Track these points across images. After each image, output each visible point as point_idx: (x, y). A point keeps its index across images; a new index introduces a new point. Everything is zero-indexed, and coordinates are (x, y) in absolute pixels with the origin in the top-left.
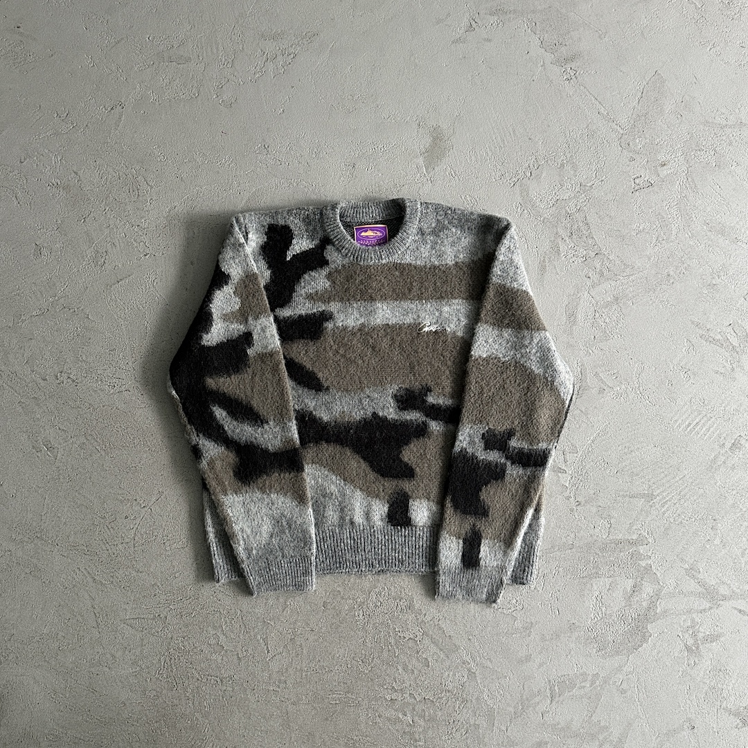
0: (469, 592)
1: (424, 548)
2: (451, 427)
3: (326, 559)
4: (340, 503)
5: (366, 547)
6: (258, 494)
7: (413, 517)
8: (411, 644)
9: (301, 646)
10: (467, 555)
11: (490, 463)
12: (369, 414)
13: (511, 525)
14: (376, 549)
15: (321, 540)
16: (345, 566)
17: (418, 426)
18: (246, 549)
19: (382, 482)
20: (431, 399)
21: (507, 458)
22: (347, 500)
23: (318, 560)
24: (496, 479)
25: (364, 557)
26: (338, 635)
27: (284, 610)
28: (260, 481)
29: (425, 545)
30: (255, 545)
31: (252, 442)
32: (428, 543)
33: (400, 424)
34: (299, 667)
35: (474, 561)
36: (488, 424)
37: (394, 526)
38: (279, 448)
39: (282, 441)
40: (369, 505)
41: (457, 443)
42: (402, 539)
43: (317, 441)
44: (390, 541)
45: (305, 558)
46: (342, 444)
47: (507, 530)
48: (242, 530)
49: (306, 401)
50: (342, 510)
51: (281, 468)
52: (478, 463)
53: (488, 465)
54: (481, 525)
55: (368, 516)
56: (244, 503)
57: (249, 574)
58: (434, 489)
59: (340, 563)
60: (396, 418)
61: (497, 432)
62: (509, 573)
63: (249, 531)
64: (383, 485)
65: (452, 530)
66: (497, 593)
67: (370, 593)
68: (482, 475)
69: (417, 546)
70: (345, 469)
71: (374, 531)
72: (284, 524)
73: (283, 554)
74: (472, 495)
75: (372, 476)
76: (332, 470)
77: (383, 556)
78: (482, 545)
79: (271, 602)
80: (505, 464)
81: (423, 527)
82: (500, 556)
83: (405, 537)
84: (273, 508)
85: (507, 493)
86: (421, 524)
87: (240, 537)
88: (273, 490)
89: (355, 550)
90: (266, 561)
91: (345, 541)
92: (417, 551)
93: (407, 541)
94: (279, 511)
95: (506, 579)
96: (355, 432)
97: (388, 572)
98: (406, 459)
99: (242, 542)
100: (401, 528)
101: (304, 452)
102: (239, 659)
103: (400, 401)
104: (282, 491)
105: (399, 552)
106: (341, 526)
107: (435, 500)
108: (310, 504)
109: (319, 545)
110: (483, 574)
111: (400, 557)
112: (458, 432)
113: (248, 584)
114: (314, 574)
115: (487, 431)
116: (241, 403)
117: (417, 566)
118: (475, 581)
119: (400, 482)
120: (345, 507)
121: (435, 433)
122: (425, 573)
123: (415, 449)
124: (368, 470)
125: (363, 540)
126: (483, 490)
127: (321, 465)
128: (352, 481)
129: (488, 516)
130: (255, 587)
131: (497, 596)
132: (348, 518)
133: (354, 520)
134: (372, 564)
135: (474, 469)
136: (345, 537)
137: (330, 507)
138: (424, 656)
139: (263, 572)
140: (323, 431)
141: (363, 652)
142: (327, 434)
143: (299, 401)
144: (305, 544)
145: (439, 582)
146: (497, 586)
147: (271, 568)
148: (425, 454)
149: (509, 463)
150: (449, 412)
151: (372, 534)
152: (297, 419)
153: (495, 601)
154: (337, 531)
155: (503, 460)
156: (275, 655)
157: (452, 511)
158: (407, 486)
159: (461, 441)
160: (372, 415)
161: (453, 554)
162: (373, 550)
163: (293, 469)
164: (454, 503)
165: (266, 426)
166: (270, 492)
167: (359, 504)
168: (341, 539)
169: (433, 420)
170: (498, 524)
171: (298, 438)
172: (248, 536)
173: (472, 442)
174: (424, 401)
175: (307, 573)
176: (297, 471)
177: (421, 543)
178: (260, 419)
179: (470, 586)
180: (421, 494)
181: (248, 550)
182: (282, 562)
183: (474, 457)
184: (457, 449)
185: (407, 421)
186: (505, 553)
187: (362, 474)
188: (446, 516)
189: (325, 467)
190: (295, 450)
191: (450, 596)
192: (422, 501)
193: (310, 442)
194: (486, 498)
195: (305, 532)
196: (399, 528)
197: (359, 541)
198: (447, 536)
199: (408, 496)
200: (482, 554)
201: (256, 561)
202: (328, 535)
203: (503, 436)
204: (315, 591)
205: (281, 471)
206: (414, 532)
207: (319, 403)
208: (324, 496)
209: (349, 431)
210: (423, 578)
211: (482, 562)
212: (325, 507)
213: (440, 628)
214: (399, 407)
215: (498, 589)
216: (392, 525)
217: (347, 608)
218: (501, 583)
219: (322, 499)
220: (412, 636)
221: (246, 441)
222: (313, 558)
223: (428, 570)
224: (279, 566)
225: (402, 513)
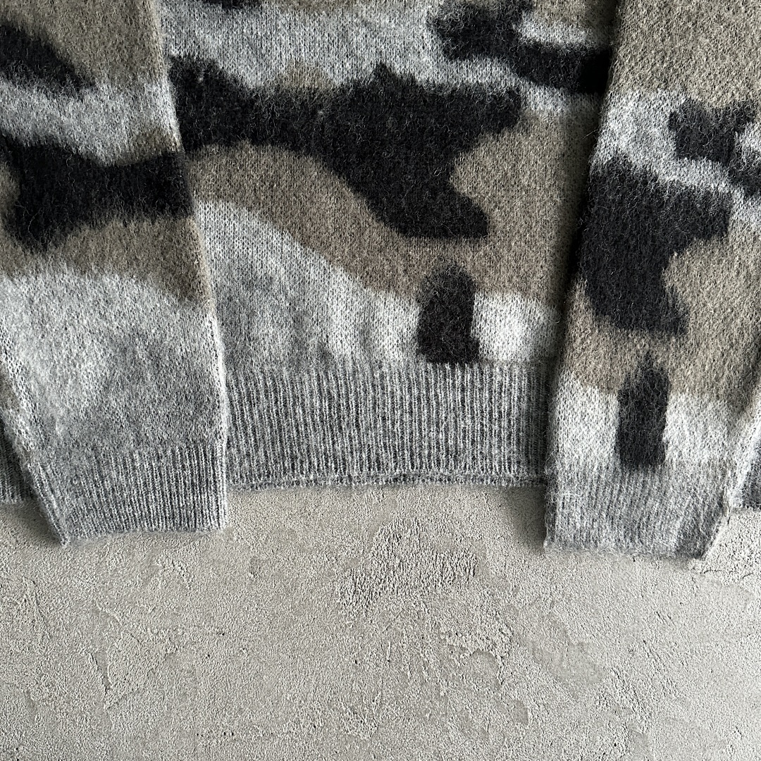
0: (634, 530)
1: (513, 419)
2: (584, 103)
3: (257, 447)
4: (293, 303)
5: (361, 417)
6: (68, 276)
7: (484, 339)
8: (480, 664)
9: (192, 673)
10: (631, 434)
11: (690, 193)
12: (368, 66)
13: (746, 355)
14: (389, 423)
15: (244, 399)
16: (306, 466)
17: (498, 99)
18: (36, 422)
19: (403, 250)
20: (532, 30)
21: (735, 179)
22: (310, 295)
23: (234, 451)
24: (706, 235)
25: (356, 442)
26: (289, 645)
27: (146, 582)
28: (71, 240)
29: (515, 411)
30: (62, 412)
31: (50, 138)
32: (524, 406)
33: (451, 96)
34: (187, 727)
35: (649, 449)
36: (685, 88)
37: (434, 362)
38: (125, 154)
39: (131, 134)
40: (370, 310)
41: (603, 140)
42: (454, 397)
43: (229, 141)
44: (424, 403)
45: (199, 448)
46: (295, 148)
47: (736, 368)
48: (25, 371)
49: (200, 33)
50: (298, 321)
51: (130, 206)
52: (659, 192)
53: (686, 199)
54: (667, 356)
55: (365, 336)
56: (31, 301)
57: (47, 489)
58: (541, 268)
59: (293, 458)
60: (440, 79)
61: (709, 110)
62: (741, 480)
63: (44, 375)
64: (406, 257)
65: (590, 368)
66: (709, 534)
67: (371, 536)
68: (670, 224)
69: (496, 415)
70: (304, 213)
71: (382, 377)
72: (141, 354)
73: (138, 435)
74: (644, 277)
75: (376, 232)
76: (269, 216)
77: (407, 437)
78: (670, 408)
79: (111, 561)
80: (730, 196)
81: (511, 364)
82: (717, 433)
83: (463, 390)
84: (111, 314)
85: (734, 274)
86: (503, 357)
87: (19, 389)
88: (109, 266)
89: (334, 425)
90: (90, 453)
91: (307, 402)
92: (496, 427)
93: (468, 400)
94: (124, 322)
95: (733, 497)
96: (331, 117)
97: (419, 481)
98: (465, 189)
99: (25, 404)
100: (453, 367)
101: (194, 169)
102: (32, 706)
103: (450, 35)
104: (134, 266)
105: (447, 430)
106: (296, 363)
107: (543, 295)
108: (211, 304)
109: (238, 413)
110: (674, 482)
111: (451, 442)
112: (607, 109)
113: (44, 515)
114: (223, 485)
115: (682, 107)
116: (23, 33)
117: (496, 464)
118: (650, 501)
119: (450, 247)
120: (305, 313)
121: (544, 118)
122: (516, 484)
123: (489, 161)
124: (367, 217)
125: (352, 400)
126: (674, 265)
127: (241, 202)
128: (324, 247)
129: (684, 331)
130: (62, 521)
131: (707, 538)
132: (314, 340)
133: (329, 347)
134: (377, 460)
135: (649, 207)
136: (307, 393)
137: (267, 314)
138: (514, 695)
139: (83, 481)
140: (245, 113)
141: (356, 687)
142: (257, 121)
143: (179, 33)
144: (199, 407)
145: (555, 505)
146: (709, 514)
147: (105, 472)
148: (515, 175)
149: (738, 195)
150: (578, 63)
151: (377, 382)
152: (172, 77)
153: (699, 555)
154: (286, 374)
155: (723, 187)
156: (125, 697)
157: (589, 321)
158: (469, 257)
159: (613, 134)
160: (375, 72)
161: (593, 432)
162: (380, 423)
163: (162, 209)
164: (593, 298)
165: (89, 97)
166: (102, 270)
167: (342, 307)
168: (295, 397)
169: (537, 83)
170: (711, 352)
171: (176, 128)
172: (42, 388)
173: (642, 139)
174: (512, 35)
175: (203, 482)
176: (174, 212)
177: (505, 406)
178: (73, 76)
179: (636, 515)
180: (504, 277)
181: (43, 424)
182: (136, 456)
183: (647, 177)
184: (603, 154)
185: (466, 87)
186: (732, 428)
187: (350, 228)
188: (573, 332)
189: (250, 209)
190: (167, 158)
191: (584, 542)
192: (508, 297)
193: (208, 141)
194: (678, 284)
195: (198, 377)
196: (448, 367)
197: (343, 401)
198: (578, 385)
199: (470, 283)
200: (670, 433)
201: (64, 453)
202: (261, 385)
203: (725, 120)
204: (229, 531)
205: (131, 214)
206: (486, 377)
207: (235, 36)
208: (249, 285)
209: (314, 112)
210: (511, 494)
211: (671, 454)
212: (252, 314)
213: (555, 625)
214: (446, 52)
215: (710, 520)
216: (428, 361)
217: (312, 573)
218: (721, 505)
219: (244, 294)
220: (482, 646)
221: (36, 136)
222: (220, 446)
223: (523, 472)
224: (127, 467)
225: (454, 329)
